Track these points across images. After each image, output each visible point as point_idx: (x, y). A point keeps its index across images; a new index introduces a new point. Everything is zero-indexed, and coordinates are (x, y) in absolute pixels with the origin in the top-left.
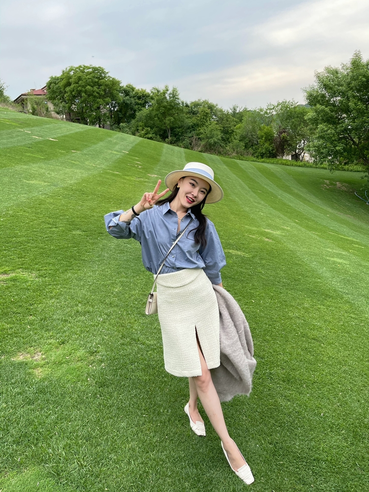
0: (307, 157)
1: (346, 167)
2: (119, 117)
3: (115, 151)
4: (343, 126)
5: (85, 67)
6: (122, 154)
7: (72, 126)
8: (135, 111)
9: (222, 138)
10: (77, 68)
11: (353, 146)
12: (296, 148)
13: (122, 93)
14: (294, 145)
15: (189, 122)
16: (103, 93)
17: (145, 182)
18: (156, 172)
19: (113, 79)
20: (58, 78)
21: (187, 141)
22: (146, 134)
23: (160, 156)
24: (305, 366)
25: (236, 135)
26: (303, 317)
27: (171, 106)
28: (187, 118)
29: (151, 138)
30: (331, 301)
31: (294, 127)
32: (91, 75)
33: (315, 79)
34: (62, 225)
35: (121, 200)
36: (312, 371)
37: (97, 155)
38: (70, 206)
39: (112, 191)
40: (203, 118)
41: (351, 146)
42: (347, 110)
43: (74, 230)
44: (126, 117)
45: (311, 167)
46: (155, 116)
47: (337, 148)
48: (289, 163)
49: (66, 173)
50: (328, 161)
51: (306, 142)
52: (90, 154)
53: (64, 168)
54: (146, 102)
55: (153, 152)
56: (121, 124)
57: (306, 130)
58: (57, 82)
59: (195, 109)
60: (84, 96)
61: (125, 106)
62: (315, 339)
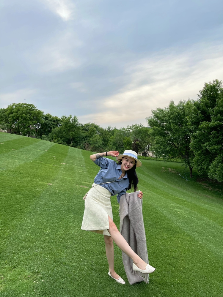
0: (151, 154)
1: (173, 160)
2: (41, 132)
3: (40, 150)
4: (169, 138)
5: (22, 104)
6: (44, 152)
7: (12, 136)
8: (51, 128)
9: (103, 143)
10: (18, 104)
11: (175, 148)
12: (144, 150)
13: (44, 118)
14: (143, 147)
15: (83, 135)
16: (32, 118)
17: (59, 167)
18: (65, 162)
19: (39, 110)
20: (5, 109)
21: (82, 145)
22: (58, 141)
23: (67, 153)
24: (171, 274)
25: (111, 142)
26: (164, 244)
27: (73, 126)
28: (83, 133)
29: (61, 143)
30: (178, 235)
31: (143, 138)
32: (26, 108)
33: (152, 113)
34: (8, 192)
35: (45, 177)
36: (176, 277)
37: (29, 152)
38: (13, 181)
39: (39, 172)
40: (92, 133)
41: (174, 148)
42: (170, 129)
43: (16, 194)
44: (45, 132)
45: (153, 160)
46: (63, 131)
47: (167, 149)
48: (141, 158)
49: (9, 162)
50: (163, 156)
51: (149, 146)
52: (24, 152)
53: (8, 159)
54: (58, 124)
55: (62, 150)
56: (43, 136)
57: (149, 140)
58: (4, 112)
59: (87, 128)
60: (20, 120)
61: (45, 126)
62: (173, 258)
